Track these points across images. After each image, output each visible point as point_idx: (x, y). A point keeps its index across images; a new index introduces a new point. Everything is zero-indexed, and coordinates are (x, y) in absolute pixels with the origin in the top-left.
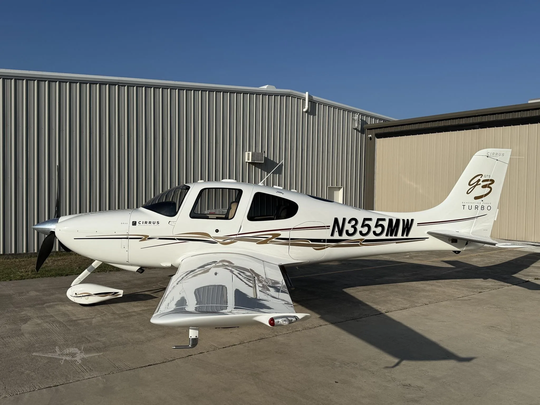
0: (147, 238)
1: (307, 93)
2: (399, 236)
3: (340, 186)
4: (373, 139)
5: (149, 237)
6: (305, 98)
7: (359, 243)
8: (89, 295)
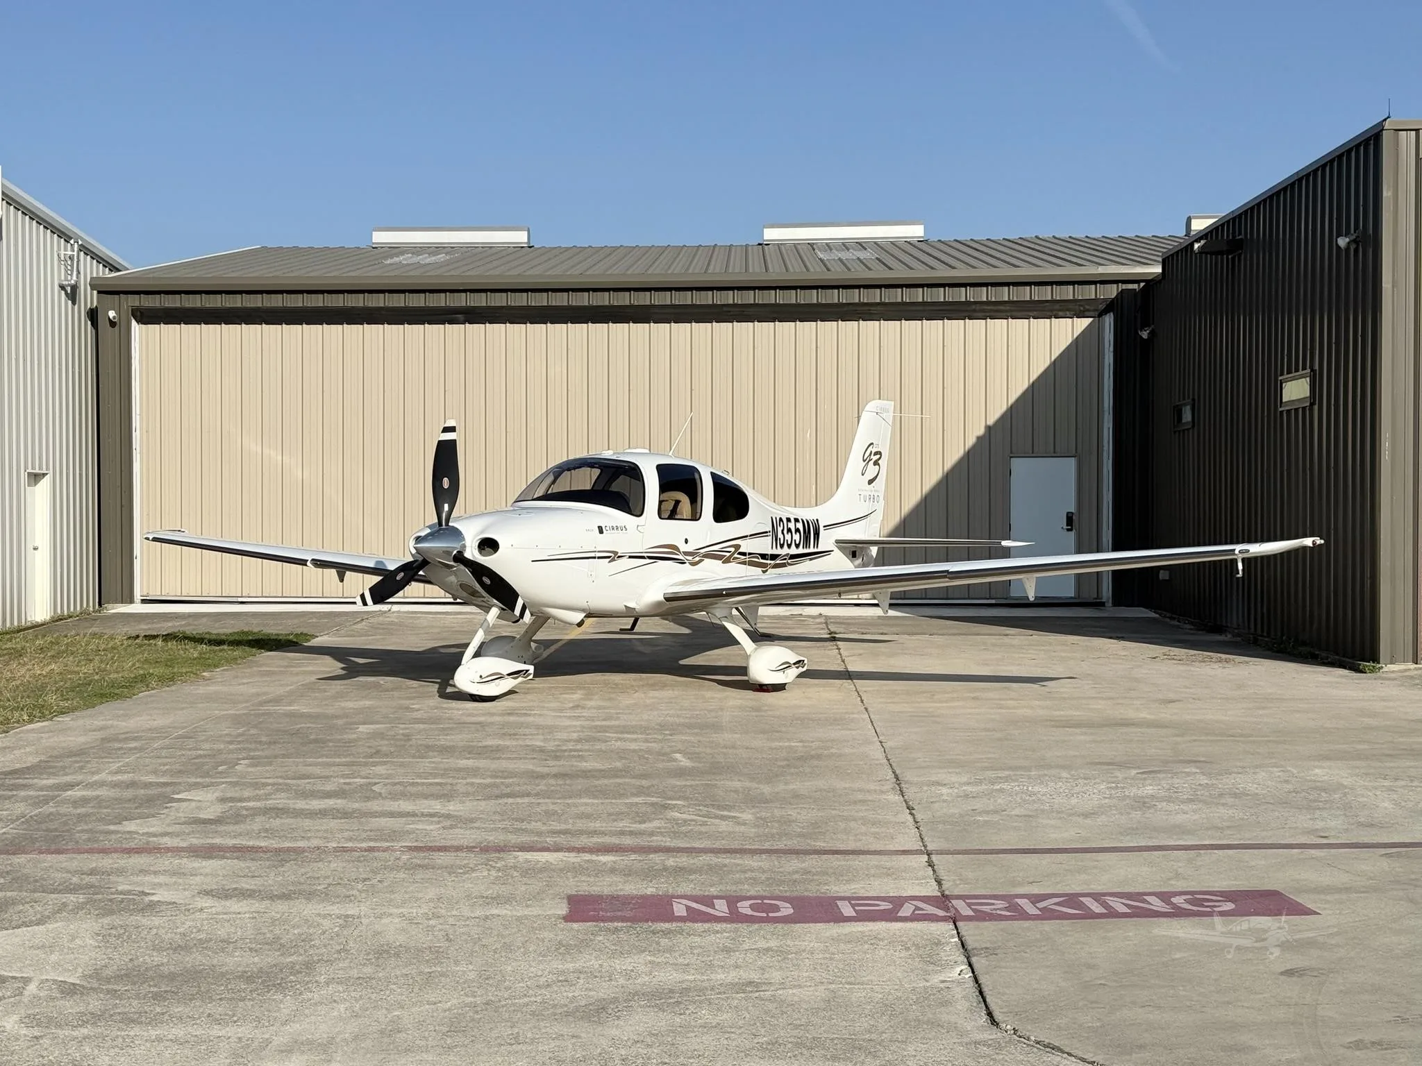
0: (614, 556)
4: (122, 323)
5: (619, 555)
7: (786, 561)
8: (501, 677)
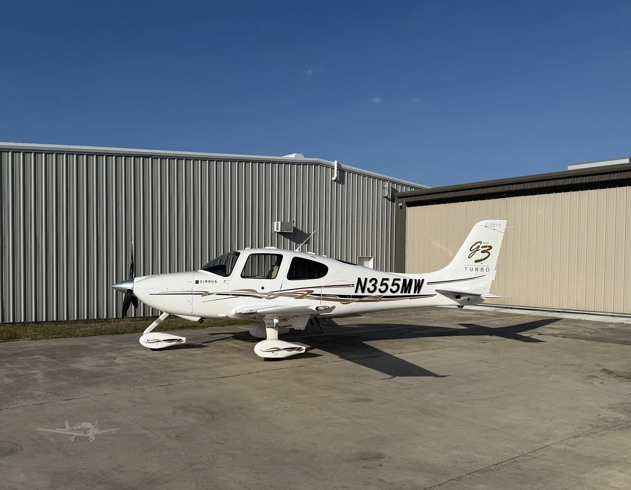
0: (206, 294)
1: (336, 162)
2: (412, 293)
3: (370, 256)
4: (403, 207)
5: (209, 293)
6: (334, 167)
7: (378, 299)
8: (159, 341)
